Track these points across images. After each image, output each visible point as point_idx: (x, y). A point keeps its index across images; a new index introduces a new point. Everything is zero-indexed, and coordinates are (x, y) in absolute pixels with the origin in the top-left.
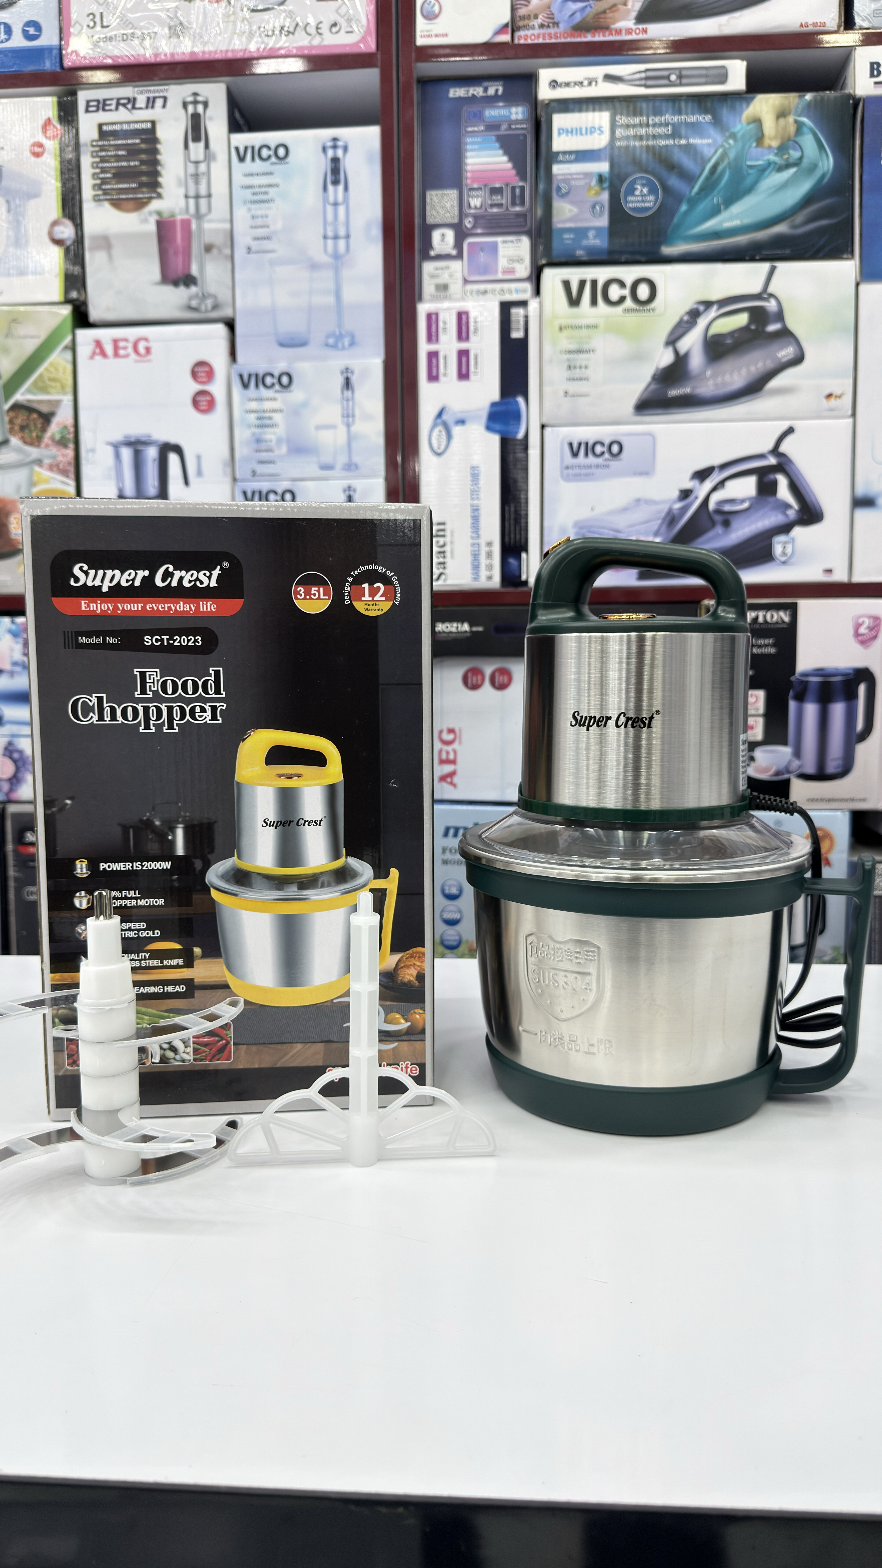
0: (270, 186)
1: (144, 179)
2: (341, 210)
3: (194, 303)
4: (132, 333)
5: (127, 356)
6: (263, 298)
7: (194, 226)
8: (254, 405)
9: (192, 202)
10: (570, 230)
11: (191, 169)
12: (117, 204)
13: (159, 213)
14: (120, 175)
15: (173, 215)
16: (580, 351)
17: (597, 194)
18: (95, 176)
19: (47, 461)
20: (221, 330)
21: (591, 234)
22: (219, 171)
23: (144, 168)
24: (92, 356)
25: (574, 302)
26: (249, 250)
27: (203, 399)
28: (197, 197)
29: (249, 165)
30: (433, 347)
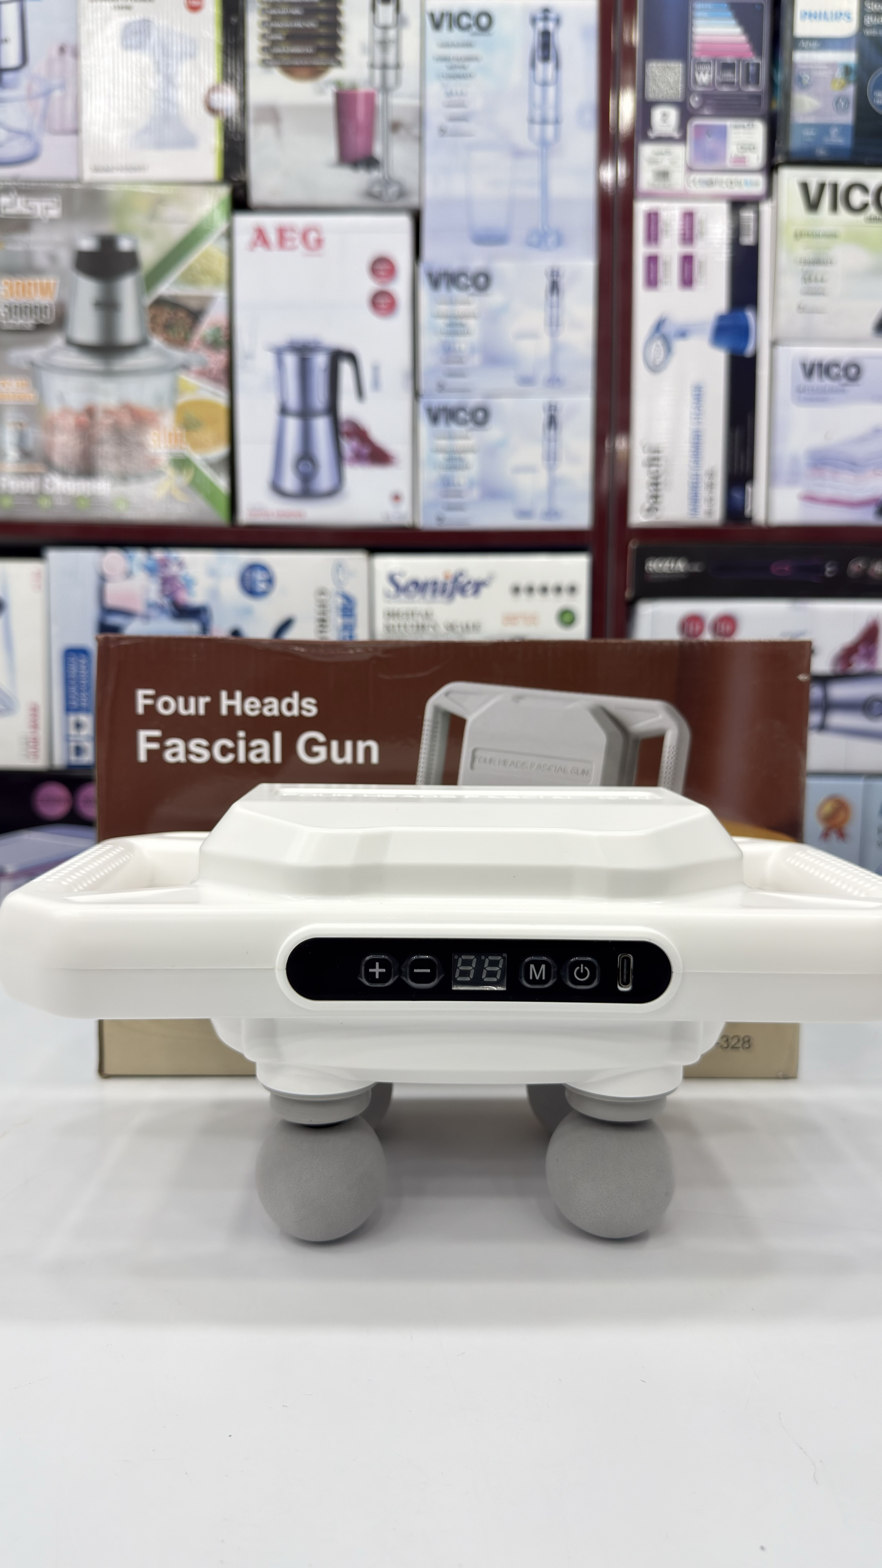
0: (470, 59)
1: (322, 43)
2: (551, 91)
3: (377, 189)
4: (300, 221)
5: (293, 248)
6: (457, 187)
7: (379, 99)
8: (444, 308)
9: (378, 73)
10: (810, 126)
11: (378, 34)
12: (289, 70)
13: (338, 84)
14: (293, 37)
15: (354, 87)
16: (817, 262)
17: (843, 87)
18: (263, 36)
19: (195, 368)
20: (404, 222)
21: (834, 132)
22: (410, 38)
23: (323, 31)
24: (253, 245)
25: (813, 205)
26: (443, 131)
27: (383, 301)
28: (384, 67)
29: (445, 34)
30: (652, 250)
